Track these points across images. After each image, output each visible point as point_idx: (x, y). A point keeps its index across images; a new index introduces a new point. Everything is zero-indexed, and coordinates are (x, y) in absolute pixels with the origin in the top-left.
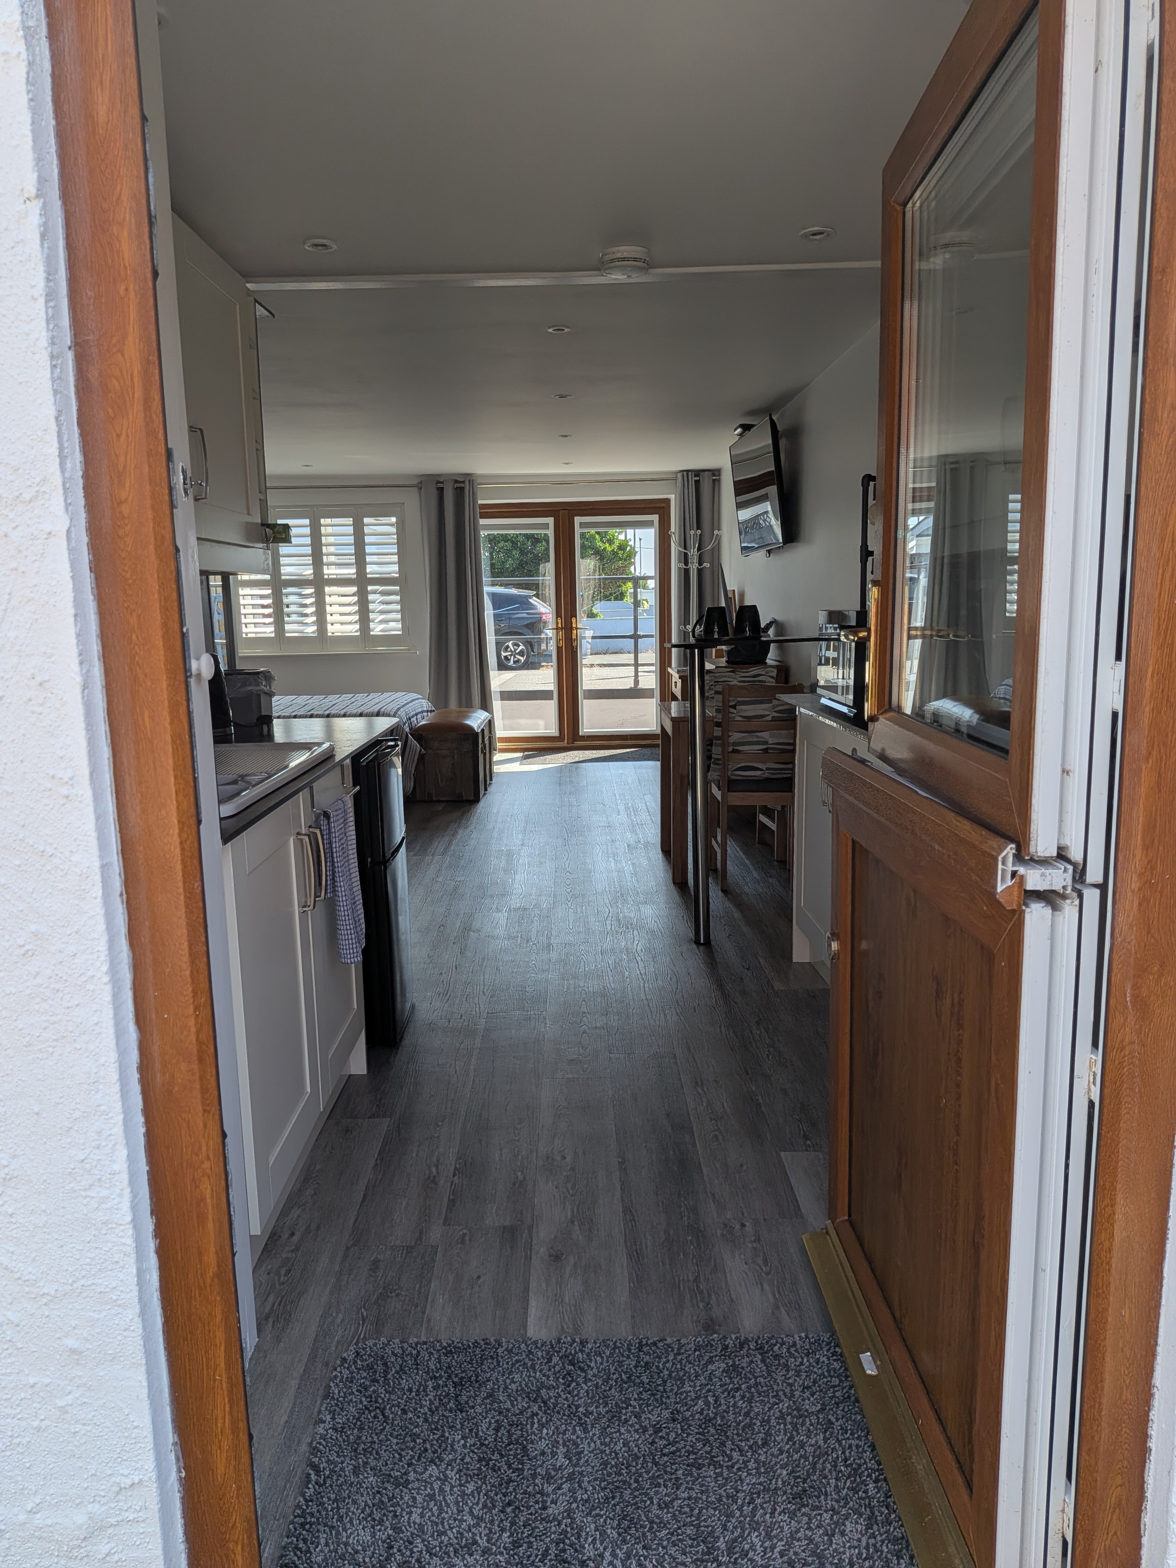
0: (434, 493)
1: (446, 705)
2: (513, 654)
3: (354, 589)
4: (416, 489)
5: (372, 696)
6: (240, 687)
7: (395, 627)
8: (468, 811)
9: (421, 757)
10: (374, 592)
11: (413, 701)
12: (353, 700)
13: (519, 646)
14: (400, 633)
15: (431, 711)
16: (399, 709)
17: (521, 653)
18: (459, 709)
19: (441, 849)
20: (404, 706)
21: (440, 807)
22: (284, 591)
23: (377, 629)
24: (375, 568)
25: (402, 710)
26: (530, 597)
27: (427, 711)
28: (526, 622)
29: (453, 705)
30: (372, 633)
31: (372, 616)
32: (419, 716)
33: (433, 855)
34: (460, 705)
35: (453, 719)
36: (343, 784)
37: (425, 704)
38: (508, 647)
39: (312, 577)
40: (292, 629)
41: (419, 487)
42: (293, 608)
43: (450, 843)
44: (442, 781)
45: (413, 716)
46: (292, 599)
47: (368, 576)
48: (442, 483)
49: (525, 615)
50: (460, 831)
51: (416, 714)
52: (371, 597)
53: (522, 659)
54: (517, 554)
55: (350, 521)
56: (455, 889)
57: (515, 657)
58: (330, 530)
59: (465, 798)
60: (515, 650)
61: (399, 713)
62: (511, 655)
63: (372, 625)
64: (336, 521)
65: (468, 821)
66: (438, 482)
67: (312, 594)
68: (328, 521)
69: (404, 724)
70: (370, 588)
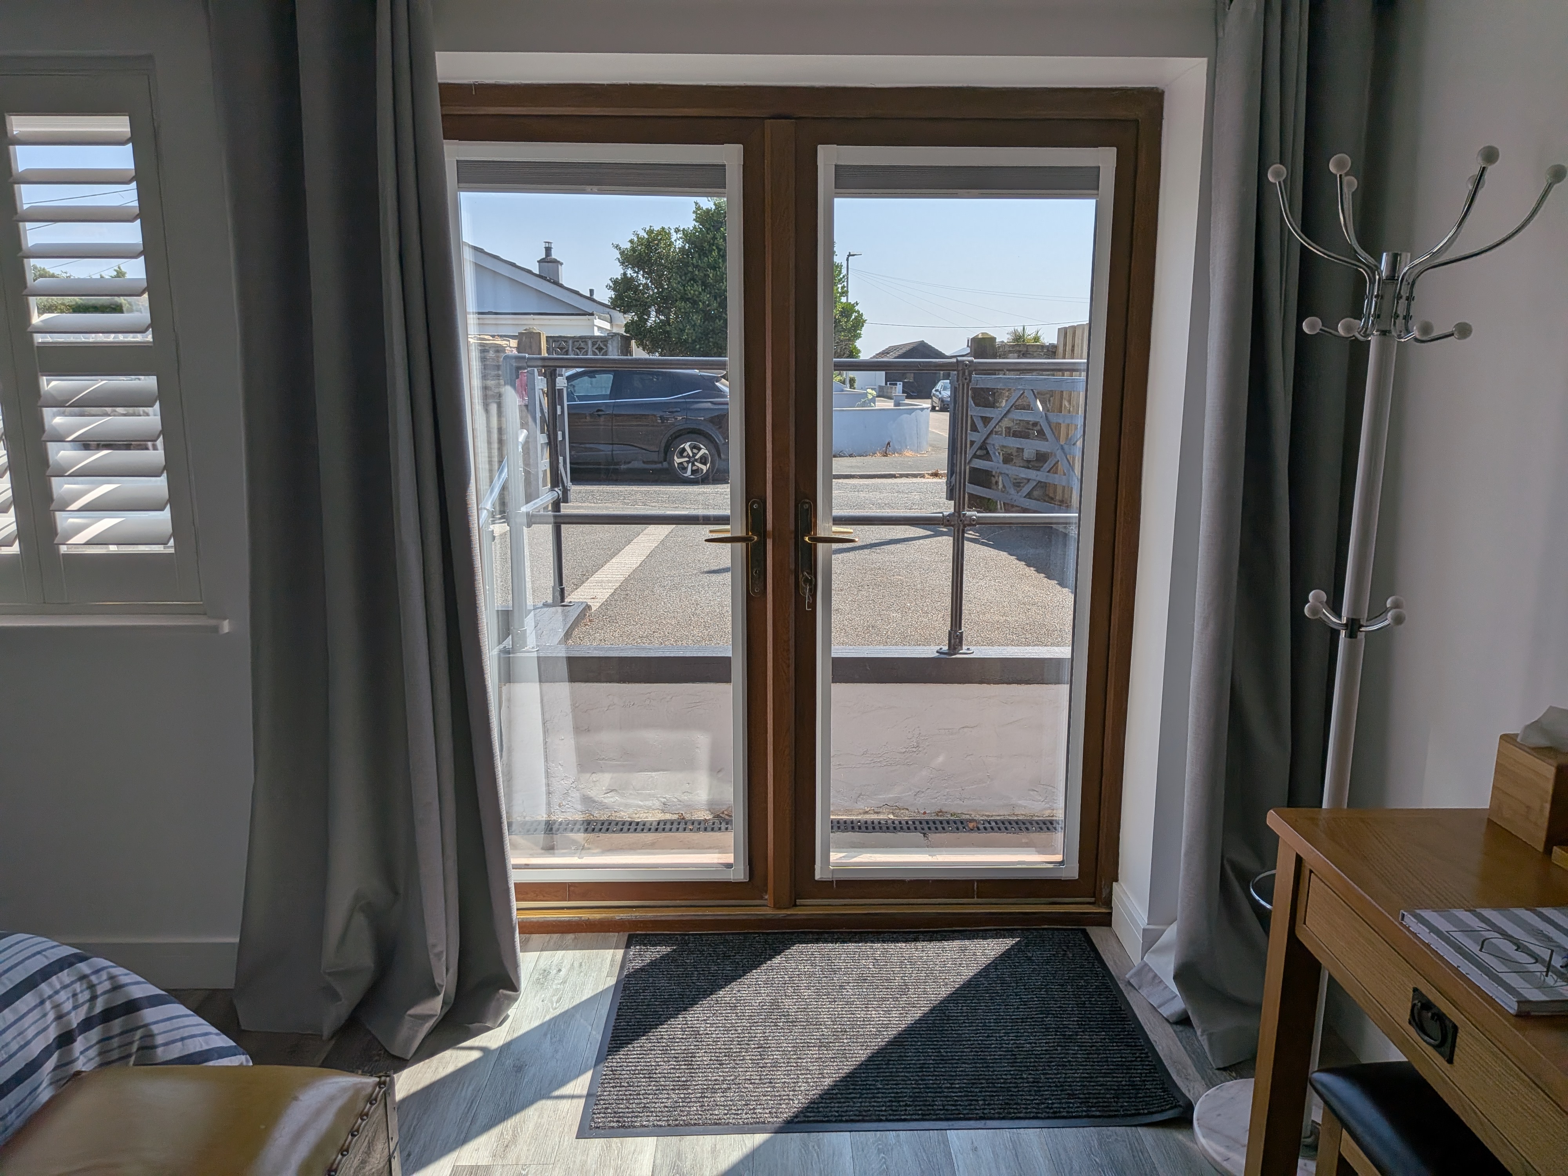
2: (692, 460)
13: (699, 449)
17: (703, 460)
23: (81, 536)
26: (718, 379)
28: (708, 416)
31: (61, 487)
38: (684, 450)
47: (39, 339)
49: (709, 405)
53: (705, 468)
54: (697, 318)
57: (693, 465)
60: (694, 455)
62: (688, 462)
63: (64, 520)
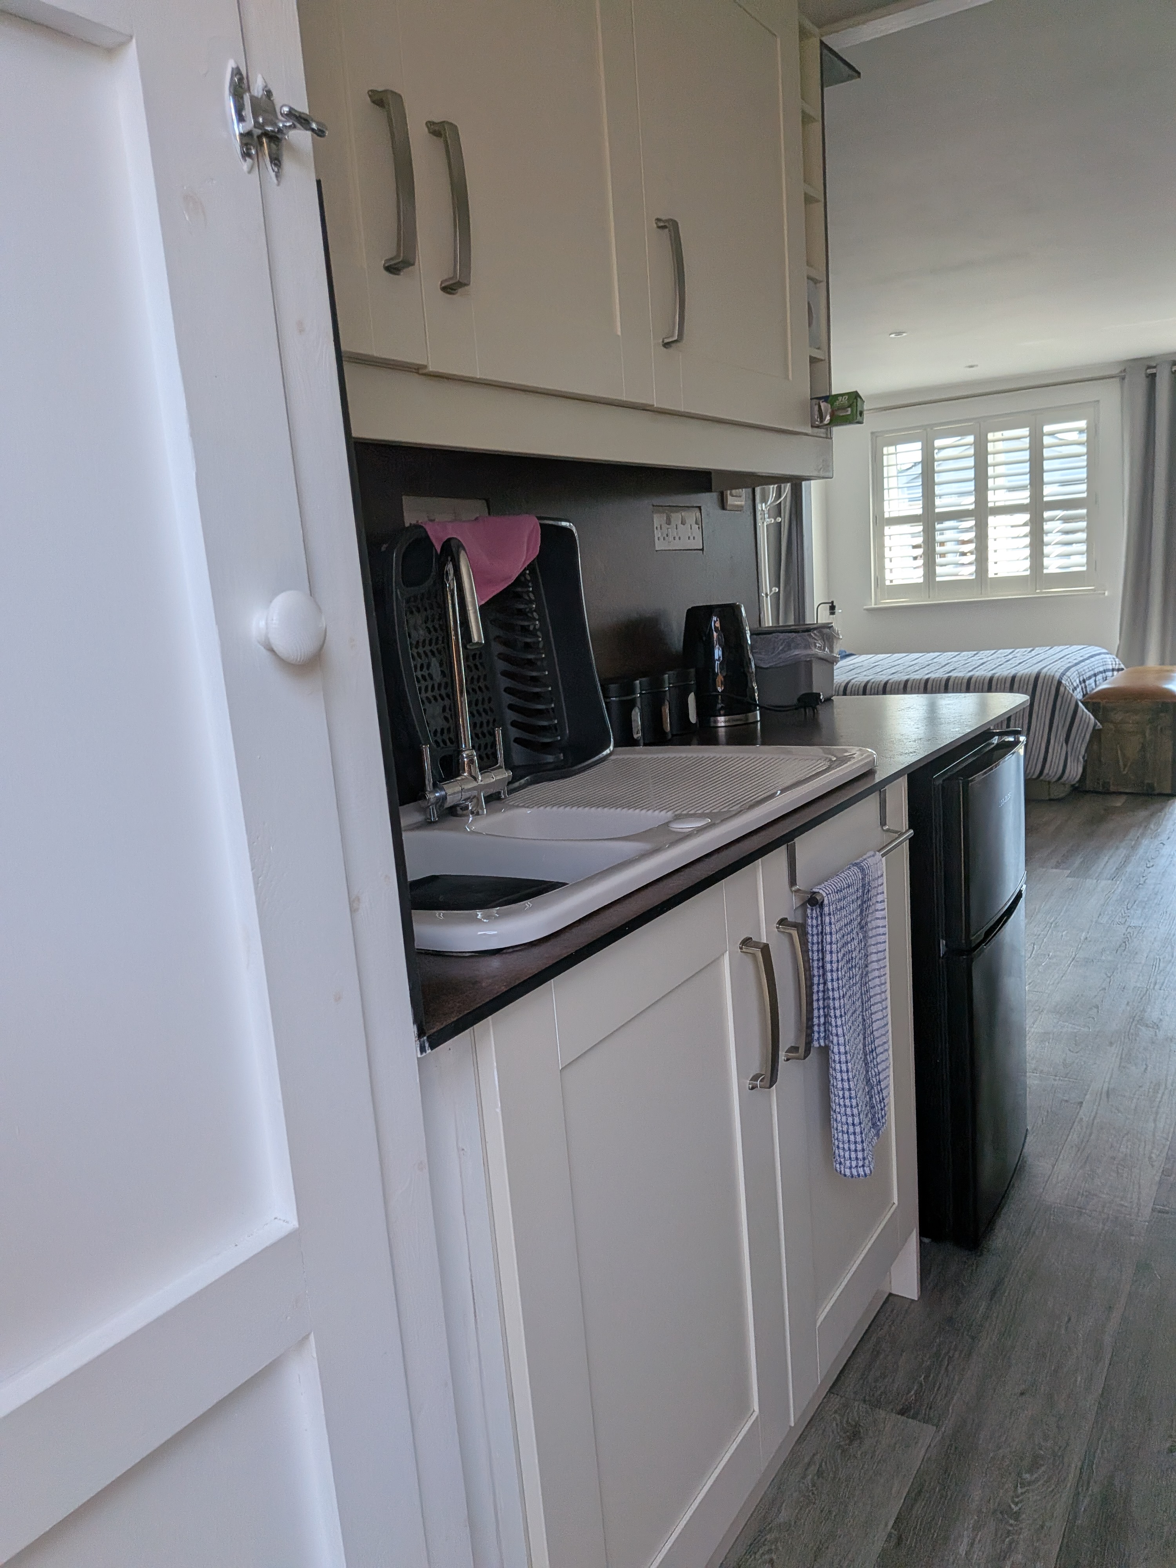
0: (1141, 382)
1: (1142, 661)
3: (1026, 517)
4: (1117, 380)
5: (1038, 650)
6: (783, 651)
7: (1078, 562)
8: (1161, 810)
9: (1096, 734)
10: (1052, 519)
11: (1092, 657)
12: (1010, 656)
14: (1084, 569)
15: (1119, 670)
16: (1069, 668)
18: (1158, 667)
19: (1111, 868)
20: (1076, 664)
21: (1119, 802)
22: (938, 526)
23: (1052, 565)
24: (1055, 488)
25: (1073, 669)
27: (1113, 670)
29: (1152, 660)
30: (1045, 571)
31: (1047, 550)
32: (1099, 677)
33: (1097, 879)
34: (1162, 663)
35: (1150, 682)
36: (883, 823)
37: (1111, 661)
39: (972, 507)
40: (944, 573)
41: (1122, 377)
42: (949, 546)
43: (1127, 860)
44: (1125, 766)
45: (1090, 678)
46: (949, 535)
47: (1046, 499)
48: (1155, 367)
50: (1145, 842)
51: (1095, 675)
52: (1047, 526)
55: (1025, 431)
56: (1125, 941)
58: (1000, 446)
59: (1157, 792)
61: (1068, 674)
63: (1046, 561)
64: (1008, 434)
65: (1159, 825)
66: (1149, 367)
67: (971, 528)
68: (998, 435)
69: (1075, 689)
70: (1046, 514)
